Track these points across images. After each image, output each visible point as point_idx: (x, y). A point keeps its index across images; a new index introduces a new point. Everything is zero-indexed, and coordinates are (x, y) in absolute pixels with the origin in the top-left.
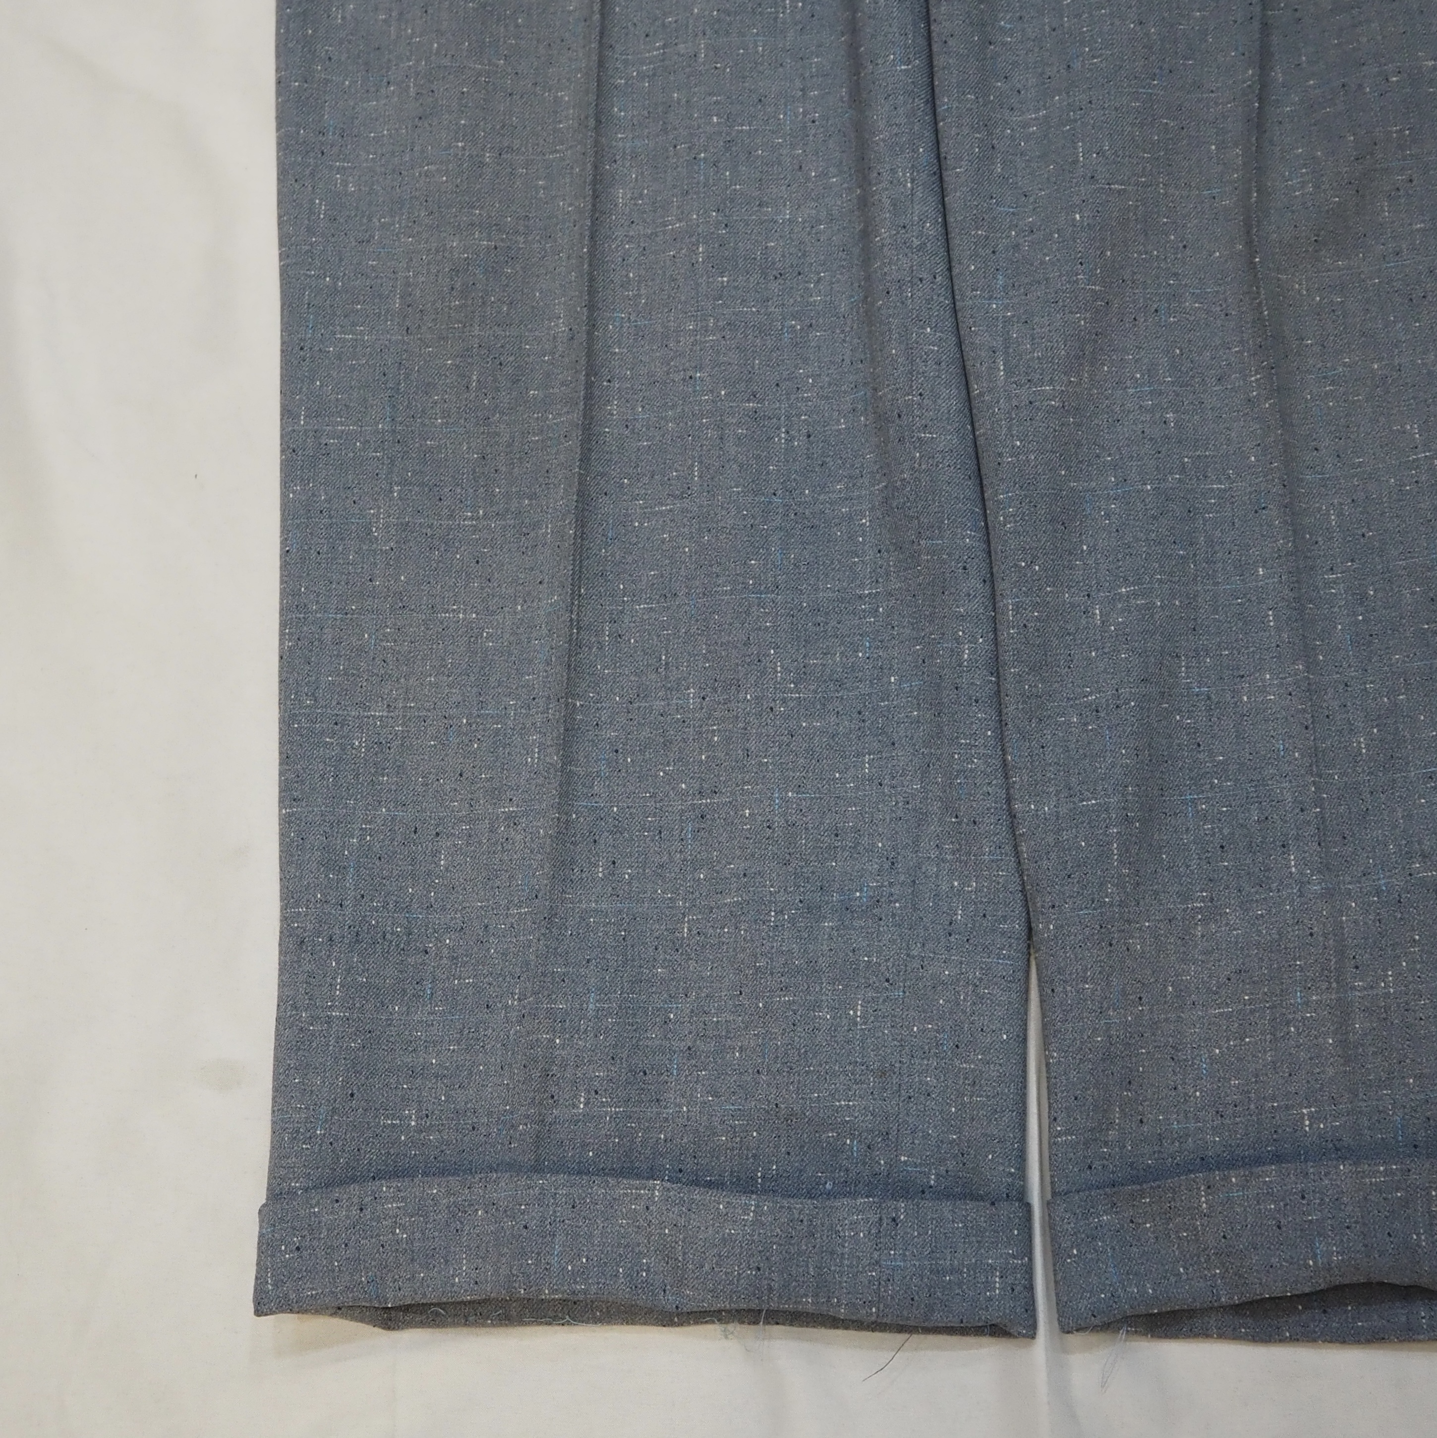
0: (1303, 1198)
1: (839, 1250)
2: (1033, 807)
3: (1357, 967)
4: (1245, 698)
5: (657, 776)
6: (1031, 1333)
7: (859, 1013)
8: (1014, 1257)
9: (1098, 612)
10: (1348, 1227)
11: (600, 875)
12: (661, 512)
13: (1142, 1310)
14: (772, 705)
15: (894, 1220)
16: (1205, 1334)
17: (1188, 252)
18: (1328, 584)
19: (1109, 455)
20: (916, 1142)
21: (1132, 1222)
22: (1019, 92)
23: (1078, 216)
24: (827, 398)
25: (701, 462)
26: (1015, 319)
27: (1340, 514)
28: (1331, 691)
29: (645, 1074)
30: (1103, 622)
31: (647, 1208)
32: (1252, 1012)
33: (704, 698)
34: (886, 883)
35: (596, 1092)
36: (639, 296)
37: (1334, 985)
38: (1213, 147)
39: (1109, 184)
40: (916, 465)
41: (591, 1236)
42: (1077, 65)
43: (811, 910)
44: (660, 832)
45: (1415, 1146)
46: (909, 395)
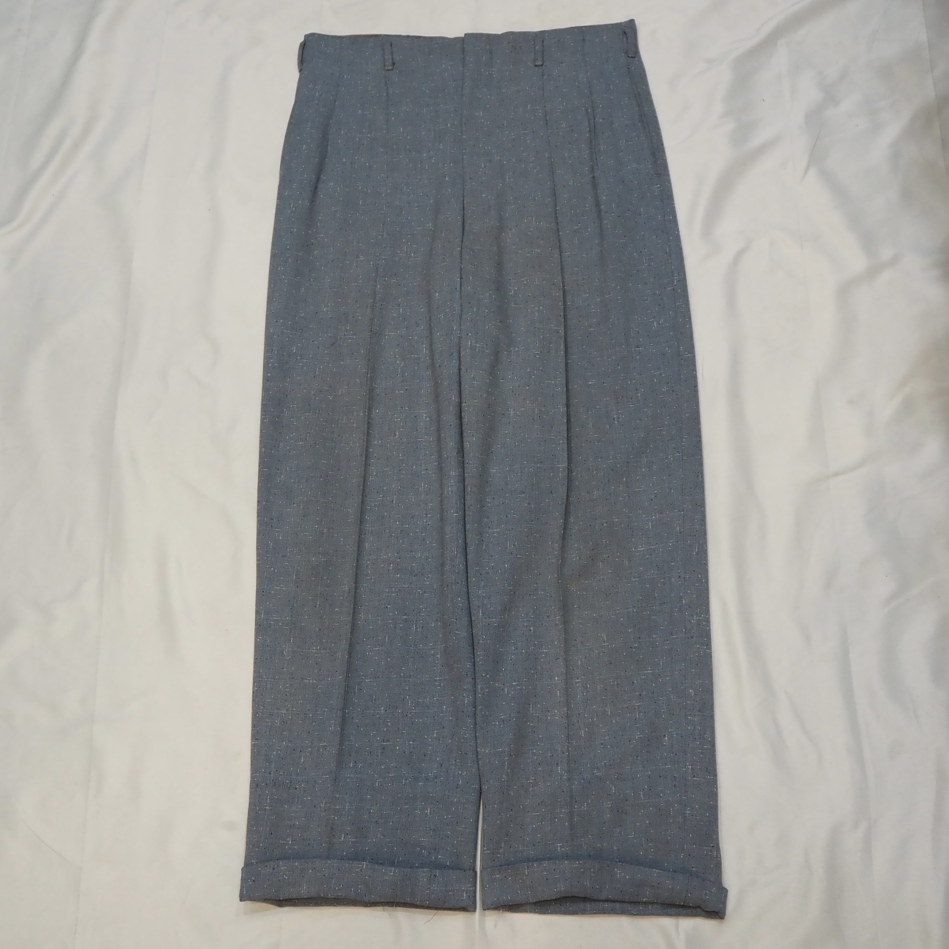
0: (555, 871)
1: (418, 884)
2: (483, 750)
3: (576, 802)
4: (549, 718)
5: (371, 735)
6: (474, 910)
7: (429, 812)
8: (470, 887)
9: (506, 690)
10: (566, 880)
11: (351, 766)
12: (375, 650)
13: (507, 904)
14: (407, 714)
15: (435, 875)
16: (525, 911)
17: (541, 576)
18: (576, 683)
19: (513, 640)
20: (444, 852)
21: (505, 877)
22: (492, 522)
23: (506, 566)
24: (429, 616)
25: (388, 635)
26: (486, 597)
27: (581, 661)
28: (575, 716)
29: (363, 829)
30: (507, 693)
31: (361, 870)
32: (545, 814)
33: (386, 711)
34: (439, 772)
35: (347, 834)
36: (371, 579)
37: (569, 807)
38: (550, 543)
39: (516, 555)
40: (454, 641)
41: (344, 878)
42: (509, 516)
43: (415, 779)
44: (371, 753)
45: (590, 856)
46: (452, 619)
